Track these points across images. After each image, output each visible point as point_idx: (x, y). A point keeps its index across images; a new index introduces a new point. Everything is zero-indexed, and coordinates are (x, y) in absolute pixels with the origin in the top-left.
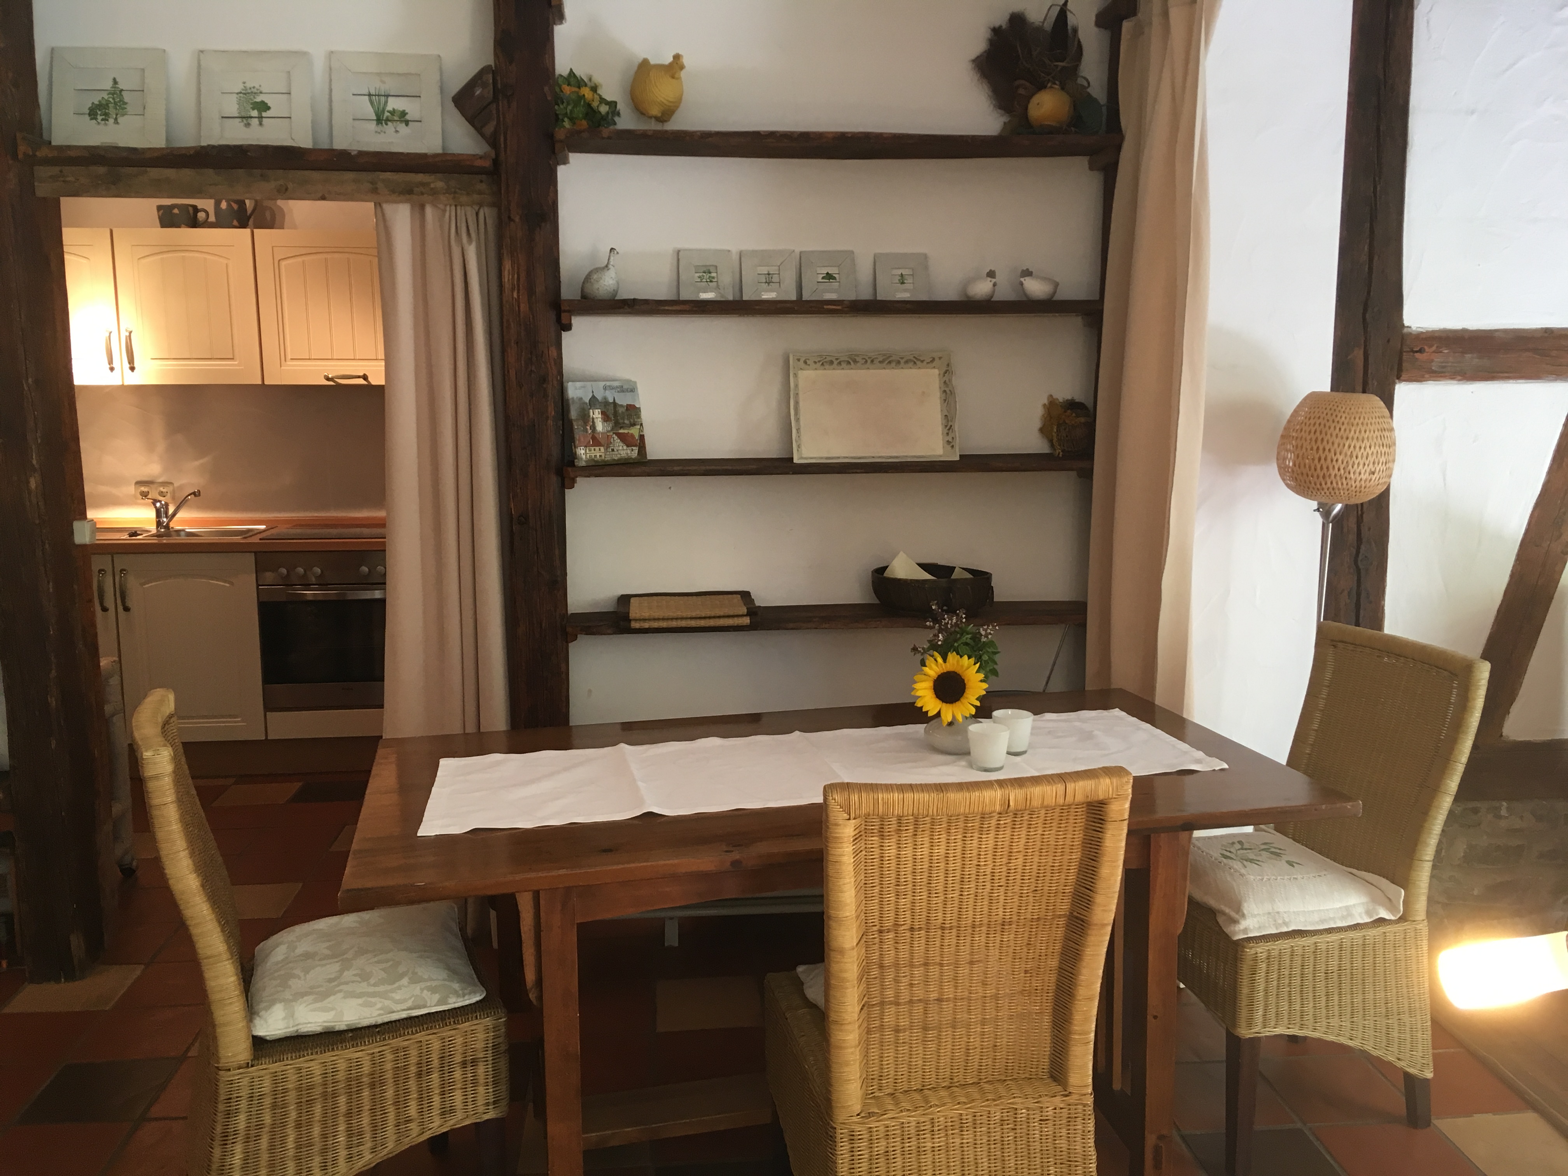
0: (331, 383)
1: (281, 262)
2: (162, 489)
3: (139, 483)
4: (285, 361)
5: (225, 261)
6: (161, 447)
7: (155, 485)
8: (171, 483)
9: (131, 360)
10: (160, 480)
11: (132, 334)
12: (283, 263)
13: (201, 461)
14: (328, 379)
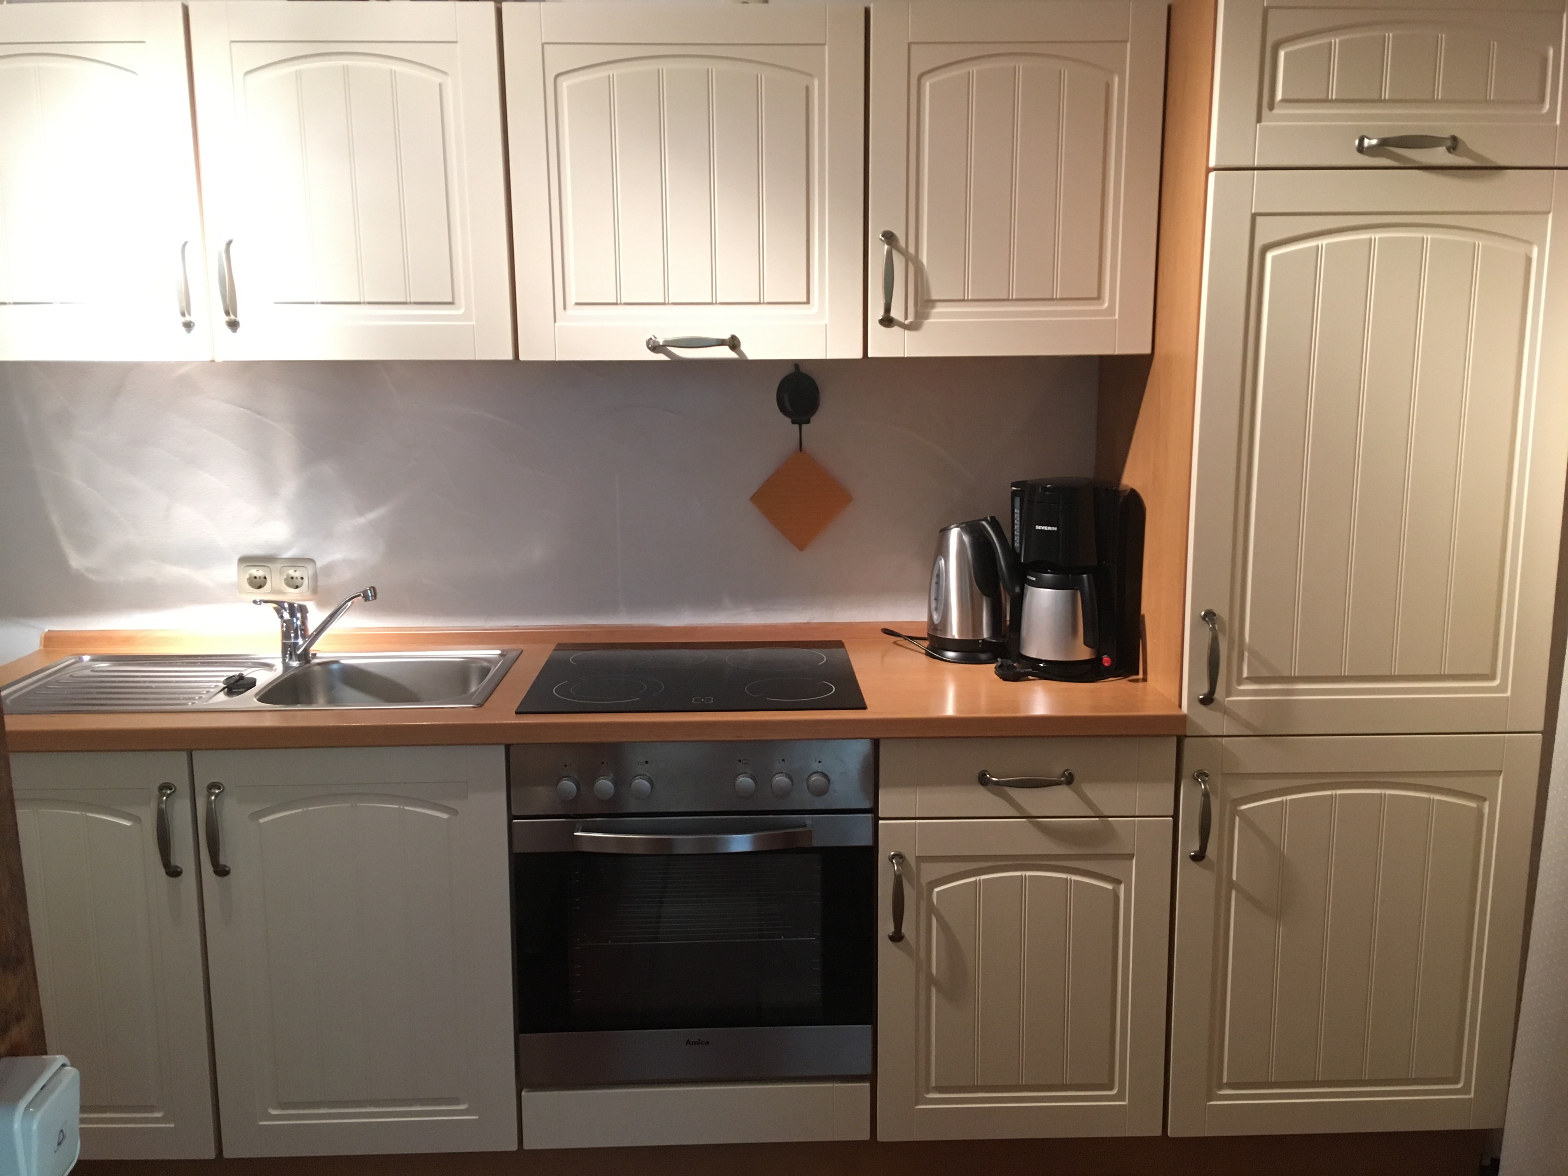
0: (661, 357)
1: (560, 79)
2: (291, 572)
3: (246, 561)
4: (565, 308)
5: (437, 78)
6: (290, 487)
7: (279, 566)
8: (312, 561)
9: (230, 308)
10: (288, 555)
11: (232, 246)
12: (565, 83)
13: (372, 516)
14: (654, 347)
